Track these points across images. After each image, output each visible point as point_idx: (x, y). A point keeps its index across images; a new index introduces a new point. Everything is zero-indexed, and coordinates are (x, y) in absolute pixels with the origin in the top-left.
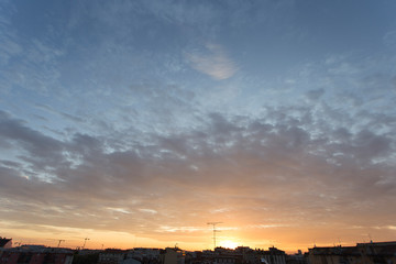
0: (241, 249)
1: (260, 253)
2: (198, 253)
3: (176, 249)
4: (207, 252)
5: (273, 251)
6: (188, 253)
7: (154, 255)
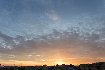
0: (63, 65)
1: (68, 66)
2: (52, 66)
3: (46, 66)
4: (54, 66)
5: (71, 65)
6: (49, 66)
7: (40, 67)
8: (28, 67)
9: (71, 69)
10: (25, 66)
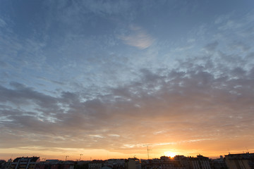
0: (178, 157)
1: (191, 159)
2: (150, 160)
3: (135, 159)
4: (156, 160)
5: (200, 157)
6: (143, 161)
7: (121, 163)
8: (95, 161)
9: (201, 167)
10: (89, 160)
